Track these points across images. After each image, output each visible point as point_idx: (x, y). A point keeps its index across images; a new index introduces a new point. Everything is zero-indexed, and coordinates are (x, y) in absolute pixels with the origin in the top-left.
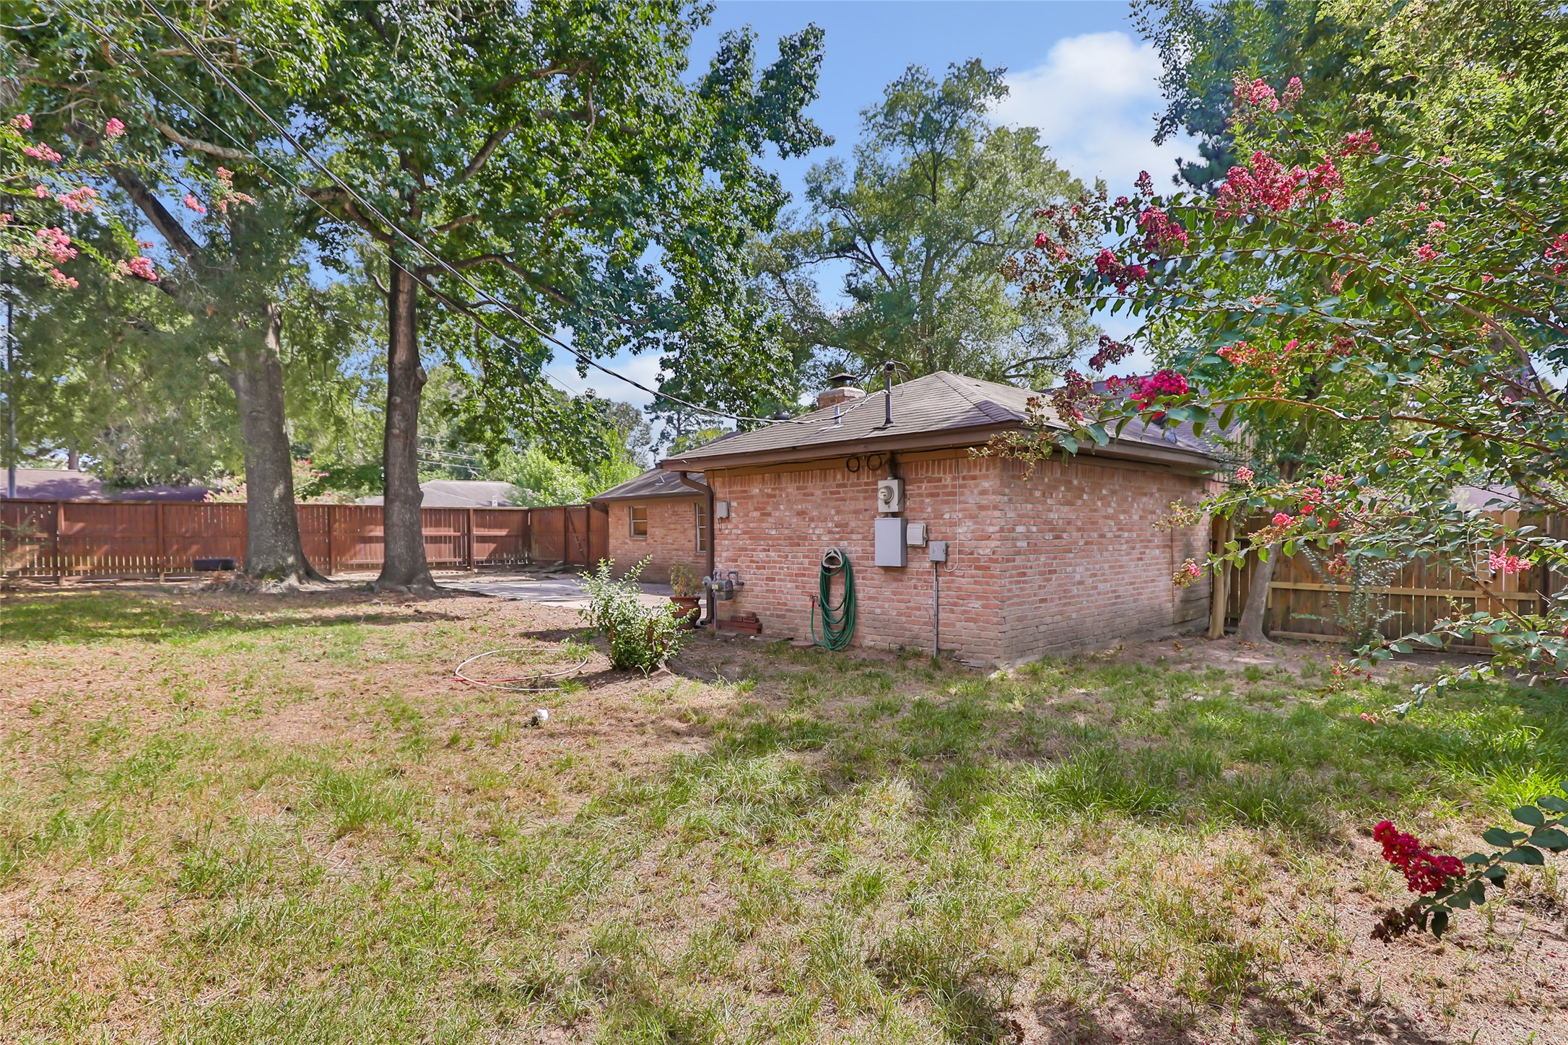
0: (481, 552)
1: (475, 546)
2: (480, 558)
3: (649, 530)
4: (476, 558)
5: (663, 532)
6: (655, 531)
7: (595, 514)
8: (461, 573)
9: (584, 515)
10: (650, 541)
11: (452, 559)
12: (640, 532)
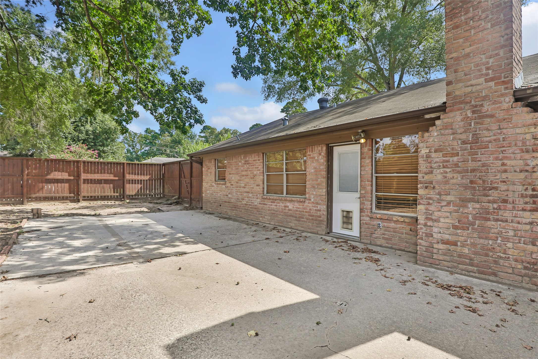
0: (131, 189)
1: (127, 186)
2: (131, 193)
3: (228, 176)
4: (128, 193)
5: (238, 177)
6: (232, 177)
7: (195, 165)
8: (117, 203)
9: (189, 166)
10: (228, 184)
11: (112, 194)
12: (221, 177)
